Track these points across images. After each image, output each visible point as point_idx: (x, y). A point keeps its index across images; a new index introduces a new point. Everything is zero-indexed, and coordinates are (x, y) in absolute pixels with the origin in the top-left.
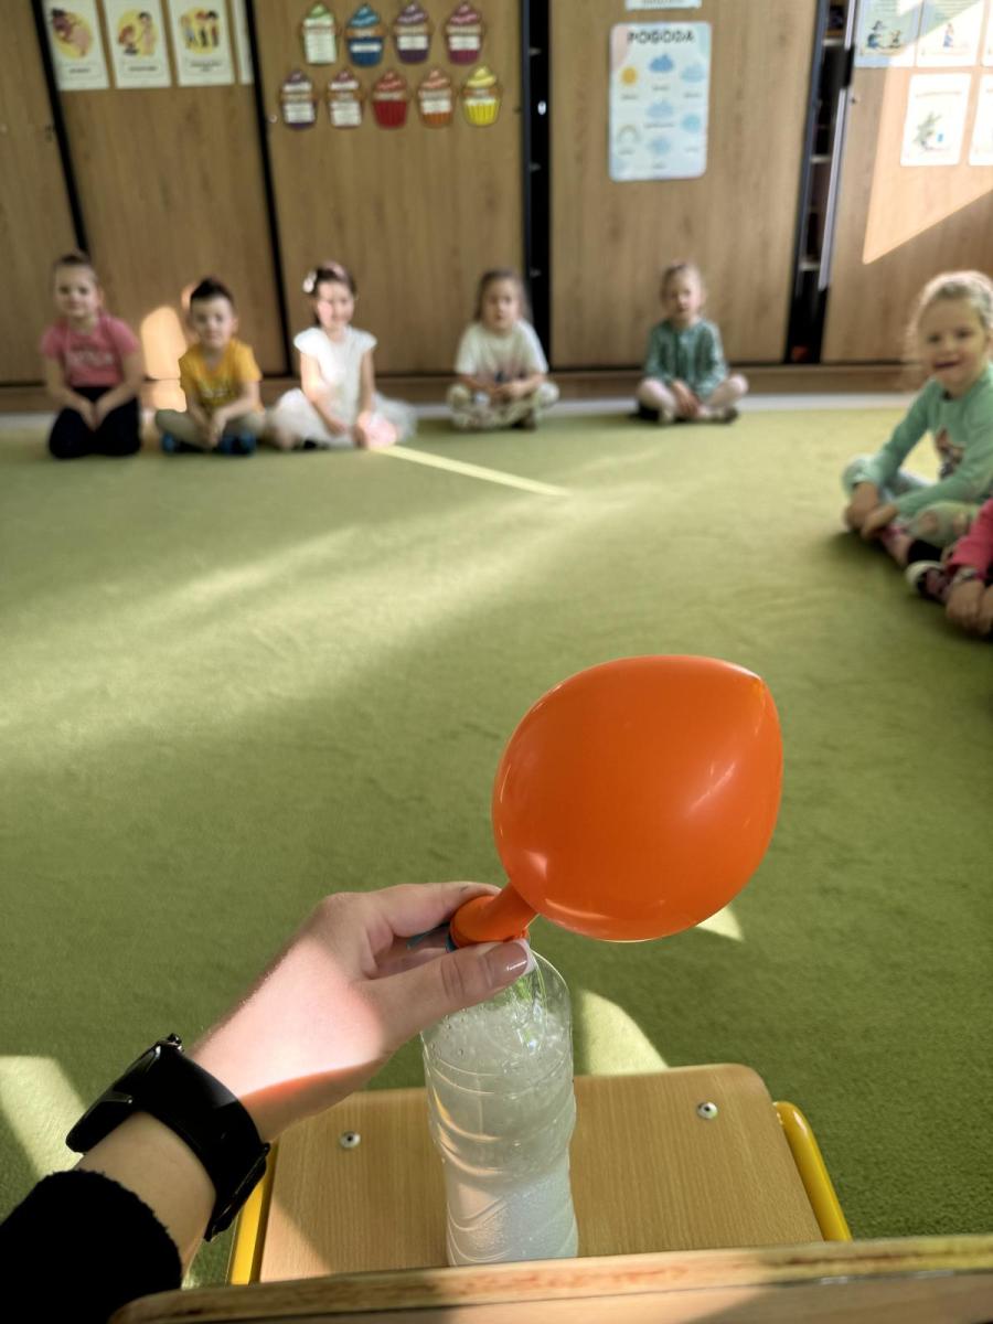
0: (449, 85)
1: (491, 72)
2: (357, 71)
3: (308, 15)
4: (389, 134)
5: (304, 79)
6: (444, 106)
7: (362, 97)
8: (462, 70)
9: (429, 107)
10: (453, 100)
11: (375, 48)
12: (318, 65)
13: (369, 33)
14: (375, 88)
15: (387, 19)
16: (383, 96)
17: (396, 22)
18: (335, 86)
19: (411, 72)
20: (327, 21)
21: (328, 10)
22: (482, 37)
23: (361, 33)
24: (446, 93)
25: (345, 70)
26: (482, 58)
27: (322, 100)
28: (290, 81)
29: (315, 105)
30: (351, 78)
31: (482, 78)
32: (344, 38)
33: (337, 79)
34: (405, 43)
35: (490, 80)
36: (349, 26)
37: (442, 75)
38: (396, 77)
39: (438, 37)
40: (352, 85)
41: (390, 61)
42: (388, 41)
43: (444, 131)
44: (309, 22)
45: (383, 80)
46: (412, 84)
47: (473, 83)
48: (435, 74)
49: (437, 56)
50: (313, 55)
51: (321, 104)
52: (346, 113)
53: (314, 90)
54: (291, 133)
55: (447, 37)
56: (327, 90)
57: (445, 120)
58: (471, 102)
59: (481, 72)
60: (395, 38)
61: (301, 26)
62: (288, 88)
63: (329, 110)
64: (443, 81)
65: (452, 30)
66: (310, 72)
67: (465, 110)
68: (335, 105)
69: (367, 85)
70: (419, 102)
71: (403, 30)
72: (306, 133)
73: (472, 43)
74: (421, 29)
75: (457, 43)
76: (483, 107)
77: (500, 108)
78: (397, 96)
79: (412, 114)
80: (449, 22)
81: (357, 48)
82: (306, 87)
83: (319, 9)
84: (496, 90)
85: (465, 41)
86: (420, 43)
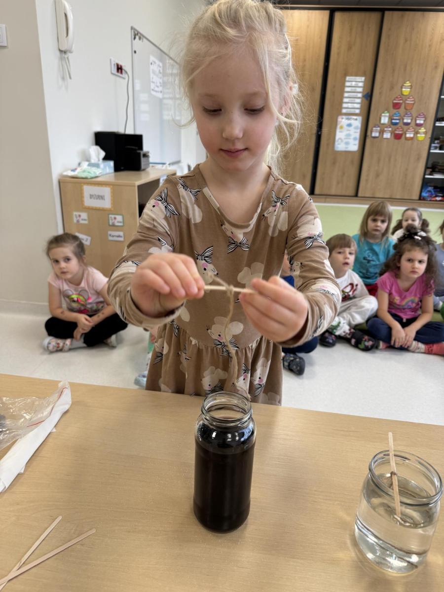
0: (414, 131)
1: (425, 129)
2: (392, 126)
3: (383, 113)
4: (396, 141)
5: (379, 127)
6: (412, 135)
7: (392, 133)
8: (418, 128)
9: (408, 135)
10: (414, 134)
11: (398, 121)
12: (383, 124)
13: (397, 118)
14: (395, 130)
15: (402, 115)
16: (397, 132)
17: (404, 116)
18: (386, 129)
19: (405, 127)
20: (388, 114)
21: (388, 112)
22: (424, 121)
23: (395, 118)
24: (413, 132)
25: (389, 125)
26: (424, 125)
27: (382, 132)
28: (375, 127)
29: (380, 133)
30: (390, 127)
31: (423, 130)
32: (391, 118)
33: (387, 127)
34: (405, 121)
35: (424, 130)
36: (393, 116)
37: (413, 128)
38: (402, 128)
39: (414, 120)
40: (390, 129)
41: (401, 124)
42: (401, 120)
43: (410, 141)
44: (383, 114)
45: (398, 128)
46: (405, 130)
47: (420, 131)
48: (411, 128)
49: (413, 124)
50: (382, 122)
51: (381, 133)
52: (387, 135)
53: (381, 130)
54: (372, 139)
55: (416, 121)
56: (384, 130)
57: (411, 139)
58: (419, 135)
59: (423, 128)
60: (403, 119)
61: (381, 115)
62: (374, 129)
63: (383, 134)
64: (413, 130)
65: (418, 119)
66: (380, 125)
67: (417, 137)
68: (385, 133)
69: (394, 130)
70: (406, 134)
71: (405, 118)
72: (376, 139)
73: (422, 122)
74: (410, 118)
75: (418, 122)
76: (421, 137)
77: (425, 137)
78: (400, 132)
79: (403, 137)
80: (417, 117)
81: (393, 121)
82: (379, 129)
83: (386, 112)
84: (426, 133)
85: (419, 121)
86: (409, 121)
